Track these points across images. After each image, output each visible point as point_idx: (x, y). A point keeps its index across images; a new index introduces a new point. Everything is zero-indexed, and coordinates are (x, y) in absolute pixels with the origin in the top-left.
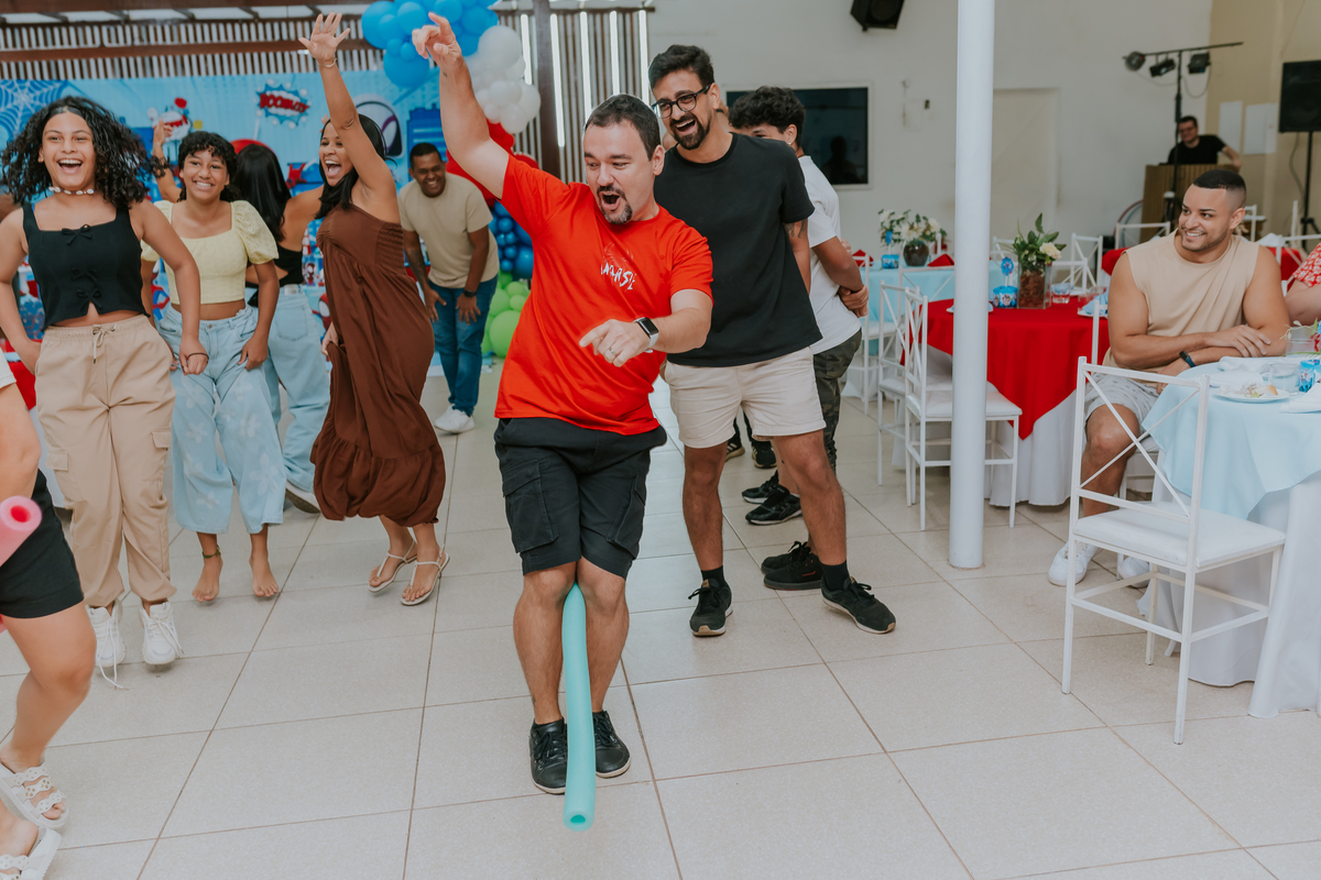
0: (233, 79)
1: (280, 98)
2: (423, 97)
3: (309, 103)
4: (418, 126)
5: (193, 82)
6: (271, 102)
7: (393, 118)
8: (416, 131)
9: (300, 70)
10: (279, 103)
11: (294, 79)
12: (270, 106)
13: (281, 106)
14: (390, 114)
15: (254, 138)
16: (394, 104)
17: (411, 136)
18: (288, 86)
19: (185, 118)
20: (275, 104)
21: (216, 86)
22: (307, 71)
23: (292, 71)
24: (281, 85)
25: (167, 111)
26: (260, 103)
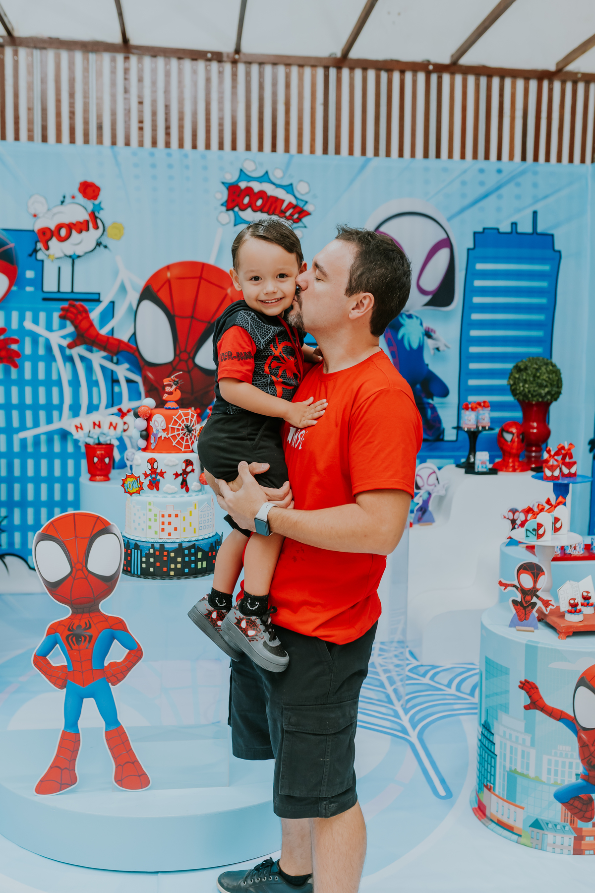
0: (186, 156)
1: (262, 194)
2: (499, 209)
3: (308, 208)
4: (485, 259)
5: (115, 156)
6: (246, 200)
7: (446, 243)
8: (480, 266)
9: (300, 150)
10: (259, 203)
11: (288, 165)
12: (243, 208)
13: (261, 209)
14: (444, 236)
15: (211, 261)
16: (450, 219)
17: (471, 273)
18: (277, 175)
19: (93, 216)
20: (251, 205)
21: (153, 166)
22: (312, 151)
23: (287, 150)
24: (267, 172)
25: (64, 204)
26: (227, 201)
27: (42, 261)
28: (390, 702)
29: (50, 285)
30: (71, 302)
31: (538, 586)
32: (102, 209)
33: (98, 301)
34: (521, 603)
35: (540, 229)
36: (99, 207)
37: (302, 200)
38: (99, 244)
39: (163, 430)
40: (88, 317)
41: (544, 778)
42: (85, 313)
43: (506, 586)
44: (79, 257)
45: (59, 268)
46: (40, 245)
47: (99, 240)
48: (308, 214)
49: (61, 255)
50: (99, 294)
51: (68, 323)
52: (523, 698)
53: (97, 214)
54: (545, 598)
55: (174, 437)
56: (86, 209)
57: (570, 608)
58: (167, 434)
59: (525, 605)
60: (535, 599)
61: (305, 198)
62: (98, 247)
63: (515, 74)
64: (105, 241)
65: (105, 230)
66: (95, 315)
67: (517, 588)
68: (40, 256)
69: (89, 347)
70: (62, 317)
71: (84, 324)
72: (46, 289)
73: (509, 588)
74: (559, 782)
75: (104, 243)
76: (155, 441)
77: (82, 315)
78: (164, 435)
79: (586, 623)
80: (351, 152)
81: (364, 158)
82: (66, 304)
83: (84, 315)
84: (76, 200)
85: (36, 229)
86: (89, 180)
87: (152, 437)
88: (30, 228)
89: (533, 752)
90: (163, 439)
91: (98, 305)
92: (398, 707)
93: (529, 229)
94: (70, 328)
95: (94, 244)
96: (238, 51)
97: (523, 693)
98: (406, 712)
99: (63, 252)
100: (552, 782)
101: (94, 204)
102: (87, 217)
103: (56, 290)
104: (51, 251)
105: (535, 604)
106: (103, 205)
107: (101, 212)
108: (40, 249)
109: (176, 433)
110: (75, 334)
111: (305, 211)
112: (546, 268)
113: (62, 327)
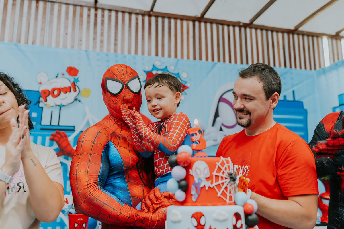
5: (88, 55)
11: (177, 64)
18: (171, 68)
19: (74, 85)
21: (108, 61)
22: (188, 58)
23: (176, 56)
24: (166, 67)
25: (57, 77)
26: (146, 80)
27: (42, 108)
29: (45, 121)
30: (58, 131)
32: (79, 81)
33: (73, 130)
35: (297, 99)
36: (77, 80)
37: (184, 81)
38: (76, 99)
39: (206, 178)
40: (67, 140)
42: (66, 137)
44: (64, 106)
45: (52, 112)
46: (41, 99)
47: (76, 98)
48: (187, 88)
49: (54, 105)
50: (74, 127)
51: (55, 143)
53: (76, 84)
55: (218, 186)
56: (70, 81)
58: (212, 183)
61: (186, 80)
62: (75, 101)
63: (278, 30)
64: (79, 98)
65: (80, 92)
66: (71, 138)
68: (41, 105)
69: (66, 156)
70: (51, 139)
71: (64, 144)
72: (43, 123)
75: (79, 99)
76: (196, 191)
77: (63, 138)
78: (208, 184)
80: (207, 59)
81: (213, 63)
82: (54, 132)
83: (65, 138)
84: (64, 76)
85: (40, 91)
86: (73, 66)
87: (193, 187)
88: (37, 90)
90: (207, 188)
91: (73, 133)
93: (292, 99)
94: (56, 146)
95: (73, 99)
96: (152, 10)
99: (55, 103)
101: (74, 78)
102: (70, 85)
103: (49, 124)
104: (48, 103)
106: (79, 79)
107: (78, 83)
108: (42, 101)
109: (220, 182)
110: (59, 149)
111: (186, 87)
112: (301, 117)
113: (51, 145)
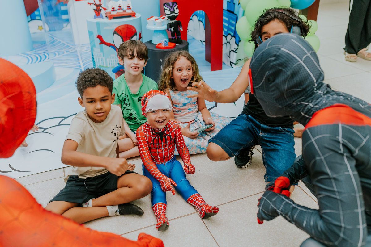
28: (78, 59)
31: (101, 3)
34: (96, 10)
41: (108, 66)
43: (90, 4)
52: (98, 41)
54: (104, 7)
57: (112, 10)
59: (98, 10)
60: (101, 8)
67: (94, 4)
73: (91, 5)
74: (113, 66)
79: (117, 14)
89: (104, 58)
92: (81, 62)
97: (98, 39)
98: (83, 61)
100: (111, 67)
105: (101, 10)
